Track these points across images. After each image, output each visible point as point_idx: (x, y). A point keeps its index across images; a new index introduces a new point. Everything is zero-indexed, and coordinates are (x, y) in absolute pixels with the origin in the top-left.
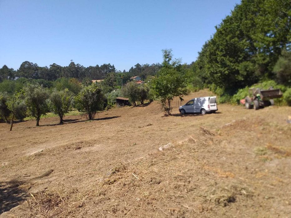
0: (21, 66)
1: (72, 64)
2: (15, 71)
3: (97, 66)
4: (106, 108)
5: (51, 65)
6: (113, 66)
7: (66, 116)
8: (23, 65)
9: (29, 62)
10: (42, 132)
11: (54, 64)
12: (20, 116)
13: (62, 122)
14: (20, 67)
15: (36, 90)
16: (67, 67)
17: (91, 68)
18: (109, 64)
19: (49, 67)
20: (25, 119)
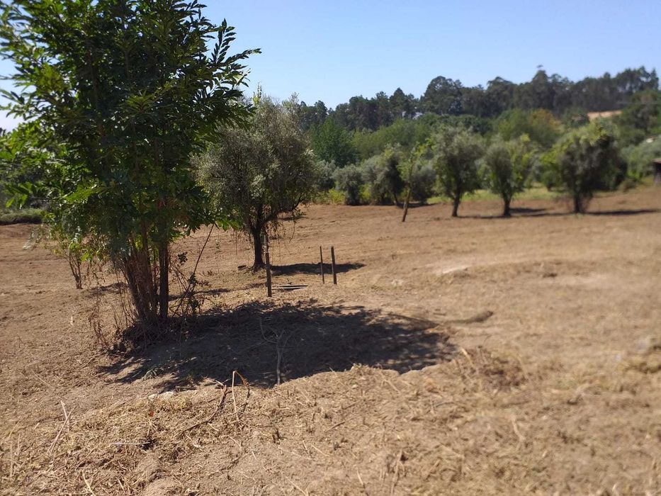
0: (429, 87)
1: (542, 75)
2: (416, 101)
3: (607, 75)
4: (622, 186)
5: (490, 82)
6: (654, 73)
7: (519, 200)
8: (431, 87)
9: (444, 78)
10: (464, 230)
11: (498, 78)
12: (420, 193)
13: (508, 213)
14: (427, 91)
15: (457, 139)
16: (527, 84)
17: (588, 81)
18: (643, 68)
19: (485, 87)
20: (430, 201)
